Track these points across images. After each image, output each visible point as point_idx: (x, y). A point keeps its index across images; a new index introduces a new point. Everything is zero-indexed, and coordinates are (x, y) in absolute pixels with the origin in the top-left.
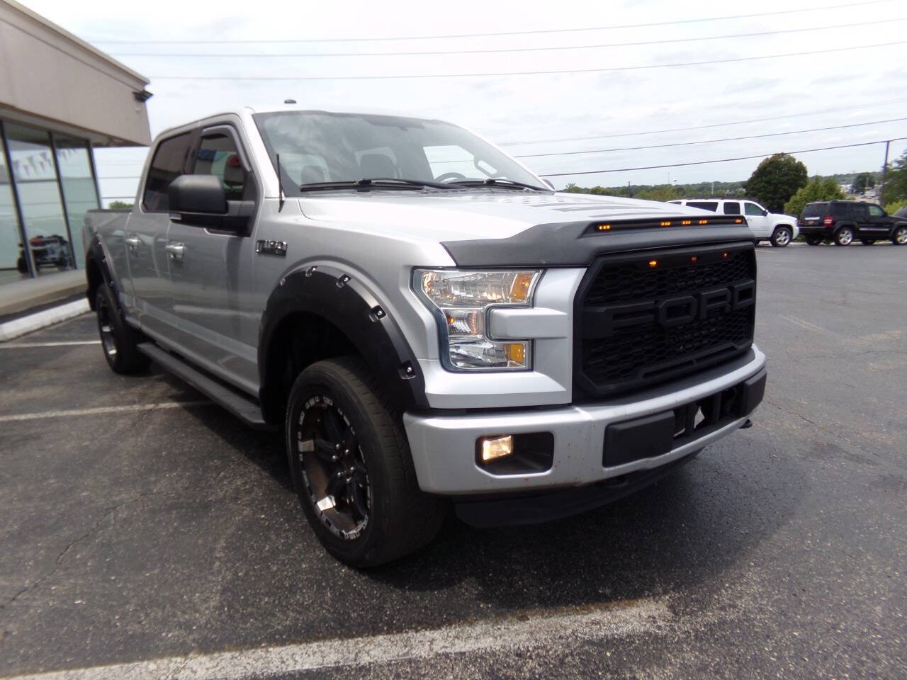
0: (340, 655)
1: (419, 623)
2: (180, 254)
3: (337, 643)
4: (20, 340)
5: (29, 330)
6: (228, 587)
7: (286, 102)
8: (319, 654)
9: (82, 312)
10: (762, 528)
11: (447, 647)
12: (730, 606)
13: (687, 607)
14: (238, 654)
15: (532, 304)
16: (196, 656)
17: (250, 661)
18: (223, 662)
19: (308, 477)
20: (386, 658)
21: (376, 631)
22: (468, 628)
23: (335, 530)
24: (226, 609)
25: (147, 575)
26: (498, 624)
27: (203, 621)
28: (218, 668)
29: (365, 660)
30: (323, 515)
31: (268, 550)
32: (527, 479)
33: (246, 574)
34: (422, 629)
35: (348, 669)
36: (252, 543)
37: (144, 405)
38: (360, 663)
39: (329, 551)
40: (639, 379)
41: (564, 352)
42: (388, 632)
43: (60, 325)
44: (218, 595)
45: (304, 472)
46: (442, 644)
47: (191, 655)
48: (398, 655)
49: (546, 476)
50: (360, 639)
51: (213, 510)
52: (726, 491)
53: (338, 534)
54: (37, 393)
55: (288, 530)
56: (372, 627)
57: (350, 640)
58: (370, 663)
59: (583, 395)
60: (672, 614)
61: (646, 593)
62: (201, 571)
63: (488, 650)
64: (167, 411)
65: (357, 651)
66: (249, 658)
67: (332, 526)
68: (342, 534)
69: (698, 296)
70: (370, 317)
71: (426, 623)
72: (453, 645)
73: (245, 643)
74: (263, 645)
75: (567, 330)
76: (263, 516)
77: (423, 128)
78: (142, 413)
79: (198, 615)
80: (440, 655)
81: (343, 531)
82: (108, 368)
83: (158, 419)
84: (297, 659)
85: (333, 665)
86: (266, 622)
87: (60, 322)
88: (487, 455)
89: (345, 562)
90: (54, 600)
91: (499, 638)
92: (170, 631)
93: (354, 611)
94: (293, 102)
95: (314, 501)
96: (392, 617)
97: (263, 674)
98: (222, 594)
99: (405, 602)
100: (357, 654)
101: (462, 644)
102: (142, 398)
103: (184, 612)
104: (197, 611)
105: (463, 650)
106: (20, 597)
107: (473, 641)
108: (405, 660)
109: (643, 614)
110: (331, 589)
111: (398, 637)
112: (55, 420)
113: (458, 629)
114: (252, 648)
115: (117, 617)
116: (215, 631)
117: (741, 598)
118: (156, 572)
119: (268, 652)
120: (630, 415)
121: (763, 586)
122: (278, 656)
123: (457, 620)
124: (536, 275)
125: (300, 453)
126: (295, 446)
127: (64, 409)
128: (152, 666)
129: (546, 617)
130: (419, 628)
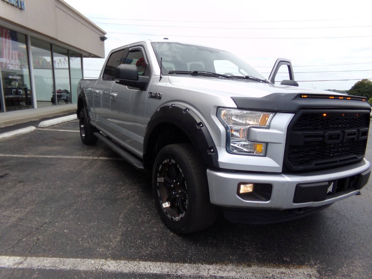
0: (169, 269)
1: (203, 261)
2: (115, 97)
3: (168, 264)
4: (49, 127)
5: (53, 124)
6: (124, 234)
7: (164, 39)
8: (160, 267)
9: (73, 119)
10: (362, 242)
11: (215, 273)
12: (347, 275)
13: (326, 272)
14: (127, 262)
15: (268, 127)
16: (111, 260)
17: (132, 266)
18: (121, 264)
19: (160, 193)
20: (188, 274)
21: (185, 262)
22: (224, 266)
23: (169, 216)
24: (123, 243)
25: (92, 224)
26: (238, 266)
27: (113, 246)
28: (119, 267)
29: (180, 273)
30: (165, 210)
31: (140, 221)
32: (258, 204)
33: (131, 229)
34: (204, 263)
35: (173, 276)
36: (134, 217)
37: (94, 157)
38: (177, 274)
39: (165, 225)
40: (313, 166)
41: (280, 150)
42: (190, 263)
43: (64, 123)
44: (120, 236)
45: (158, 190)
46: (213, 271)
47: (108, 259)
48: (194, 273)
49: (267, 203)
50: (178, 264)
51: (119, 202)
52: (343, 222)
53: (171, 218)
54: (54, 148)
55: (149, 214)
56: (183, 259)
57: (173, 264)
58: (182, 275)
59: (287, 170)
60: (319, 275)
61: (306, 263)
62: (113, 226)
63: (234, 277)
64: (102, 160)
65: (176, 269)
66: (132, 264)
67: (168, 214)
68: (172, 218)
69: (343, 132)
70: (197, 126)
71: (206, 261)
72: (218, 273)
73: (130, 258)
74: (137, 260)
75: (283, 140)
76: (139, 207)
77: (219, 53)
78: (93, 160)
79: (111, 243)
80: (212, 276)
81: (173, 217)
82: (81, 141)
83: (99, 163)
84: (151, 268)
85: (166, 273)
86: (139, 251)
87: (64, 122)
88: (241, 191)
89: (172, 230)
90: (56, 229)
91: (238, 273)
92: (100, 248)
93: (176, 252)
94: (167, 39)
95: (161, 203)
96: (191, 256)
97: (137, 272)
98: (121, 236)
99: (197, 251)
100: (176, 270)
101: (222, 273)
102: (93, 154)
103: (106, 241)
104: (111, 242)
105: (223, 276)
106: (44, 226)
107: (227, 272)
108: (197, 276)
109: (305, 272)
110: (166, 241)
111: (194, 265)
112: (61, 159)
113: (220, 266)
114: (133, 260)
115: (80, 239)
116: (118, 251)
117: (353, 273)
118: (96, 223)
119: (139, 263)
120: (308, 181)
121: (364, 269)
122: (143, 266)
123: (220, 262)
124: (272, 115)
125: (158, 182)
126: (156, 179)
127: (64, 155)
128: (93, 262)
129: (260, 267)
130: (203, 263)
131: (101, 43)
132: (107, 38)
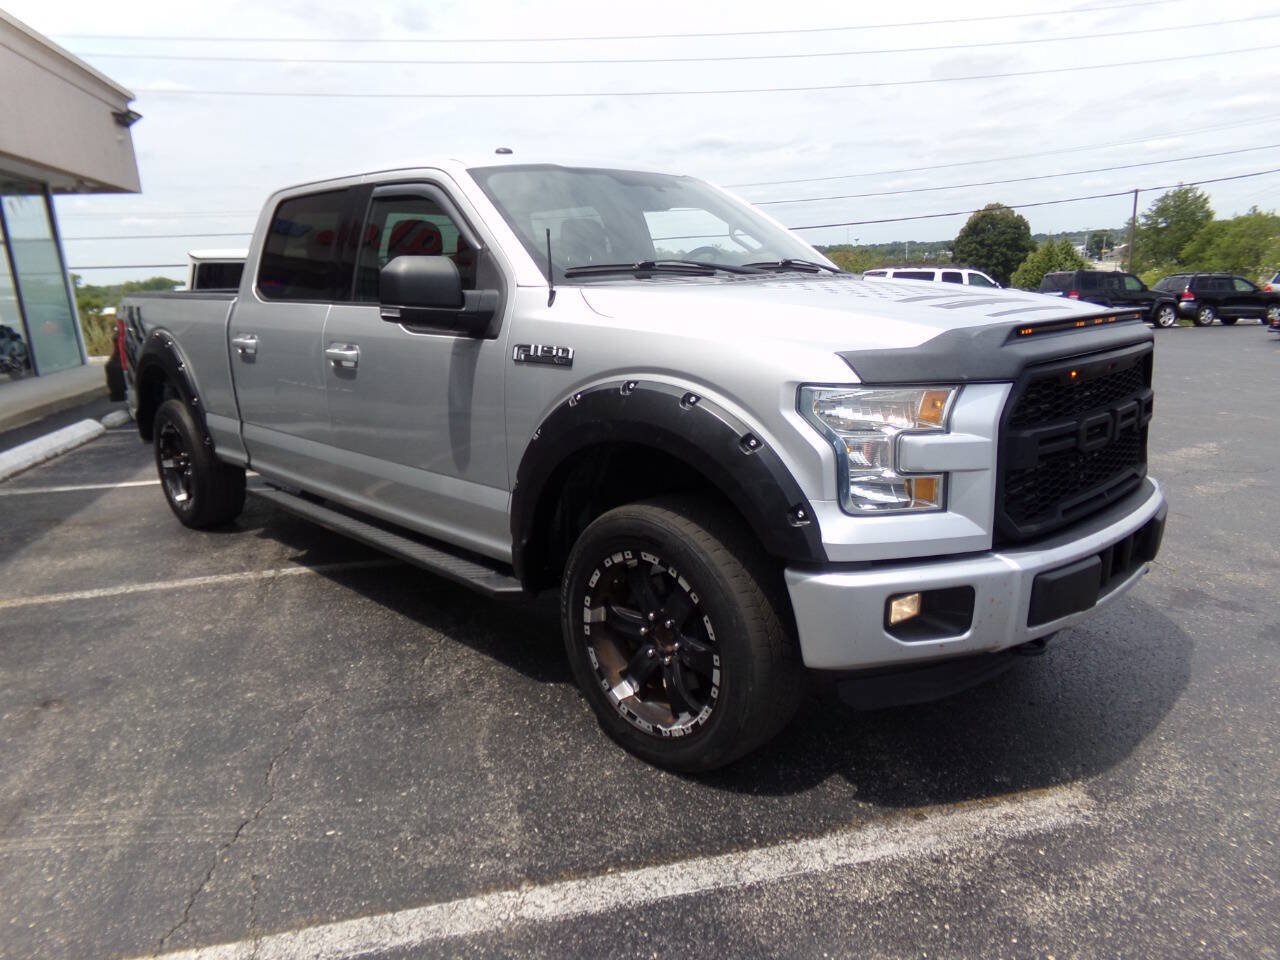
0: (715, 876)
1: (795, 831)
2: (348, 361)
3: (703, 862)
4: (7, 483)
5: (17, 469)
6: (523, 803)
7: (498, 152)
8: (686, 877)
9: (84, 440)
10: (1156, 694)
11: (843, 858)
12: (1158, 788)
13: (1108, 792)
14: (583, 883)
15: (947, 429)
16: (532, 888)
17: (604, 889)
18: (571, 893)
19: (597, 656)
20: (774, 876)
21: (746, 846)
22: (857, 834)
23: (644, 725)
24: (536, 830)
25: (404, 794)
26: (892, 826)
27: (516, 847)
28: (569, 900)
29: (750, 879)
30: (623, 705)
31: (550, 756)
32: (941, 645)
33: (537, 787)
34: (802, 837)
35: (734, 890)
36: (522, 748)
37: (259, 572)
38: (745, 884)
39: (631, 751)
41: (981, 487)
42: (761, 845)
43: (57, 460)
44: (516, 813)
45: (591, 649)
46: (835, 854)
47: (524, 888)
48: (787, 870)
49: (964, 641)
50: (729, 855)
51: (443, 708)
52: (1093, 652)
53: (651, 729)
54: (82, 560)
56: (737, 840)
57: (718, 858)
58: (758, 883)
59: (1005, 540)
60: (1095, 802)
61: (1054, 779)
62: (475, 787)
63: (895, 856)
64: (298, 579)
65: (733, 869)
66: (602, 886)
67: (639, 719)
68: (656, 730)
69: (1114, 412)
70: (740, 448)
71: (803, 830)
72: (850, 854)
73: (586, 870)
74: (610, 870)
75: (990, 460)
78: (265, 583)
79: (503, 840)
80: (839, 867)
81: (659, 726)
82: (174, 520)
83: (293, 590)
84: (662, 882)
85: (713, 887)
86: (598, 843)
87: (56, 456)
88: (895, 617)
89: (660, 765)
90: (296, 834)
91: (901, 842)
92: (477, 861)
93: (705, 823)
94: (509, 152)
95: (607, 687)
96: (756, 826)
97: (630, 903)
98: (520, 812)
99: (762, 807)
100: (735, 873)
101: (861, 853)
102: (251, 562)
103: (483, 837)
104: (500, 835)
105: (865, 860)
106: (244, 831)
107: (871, 848)
108: (799, 875)
109: (1061, 803)
110: (659, 799)
111: (776, 850)
112: (137, 597)
113: (845, 835)
114: (598, 874)
115: (396, 849)
116: (539, 857)
117: (1166, 778)
118: (413, 789)
119: (621, 878)
120: (1059, 562)
121: (1187, 763)
122: (637, 882)
123: (840, 825)
124: (953, 393)
125: (587, 624)
126: (579, 615)
127: (142, 581)
128: (481, 904)
129: (947, 815)
130: (797, 838)
131: (120, 137)
132: (140, 116)
